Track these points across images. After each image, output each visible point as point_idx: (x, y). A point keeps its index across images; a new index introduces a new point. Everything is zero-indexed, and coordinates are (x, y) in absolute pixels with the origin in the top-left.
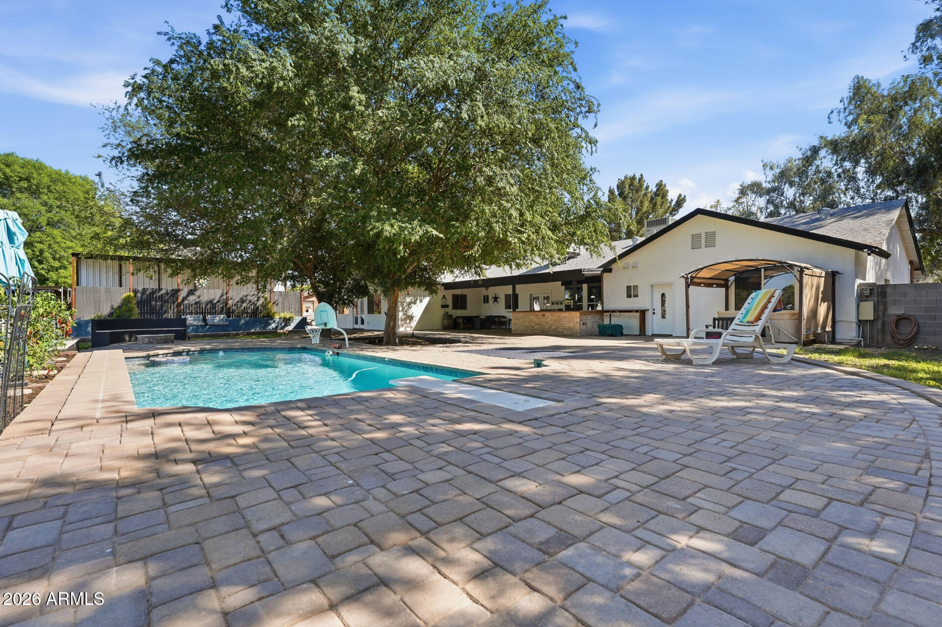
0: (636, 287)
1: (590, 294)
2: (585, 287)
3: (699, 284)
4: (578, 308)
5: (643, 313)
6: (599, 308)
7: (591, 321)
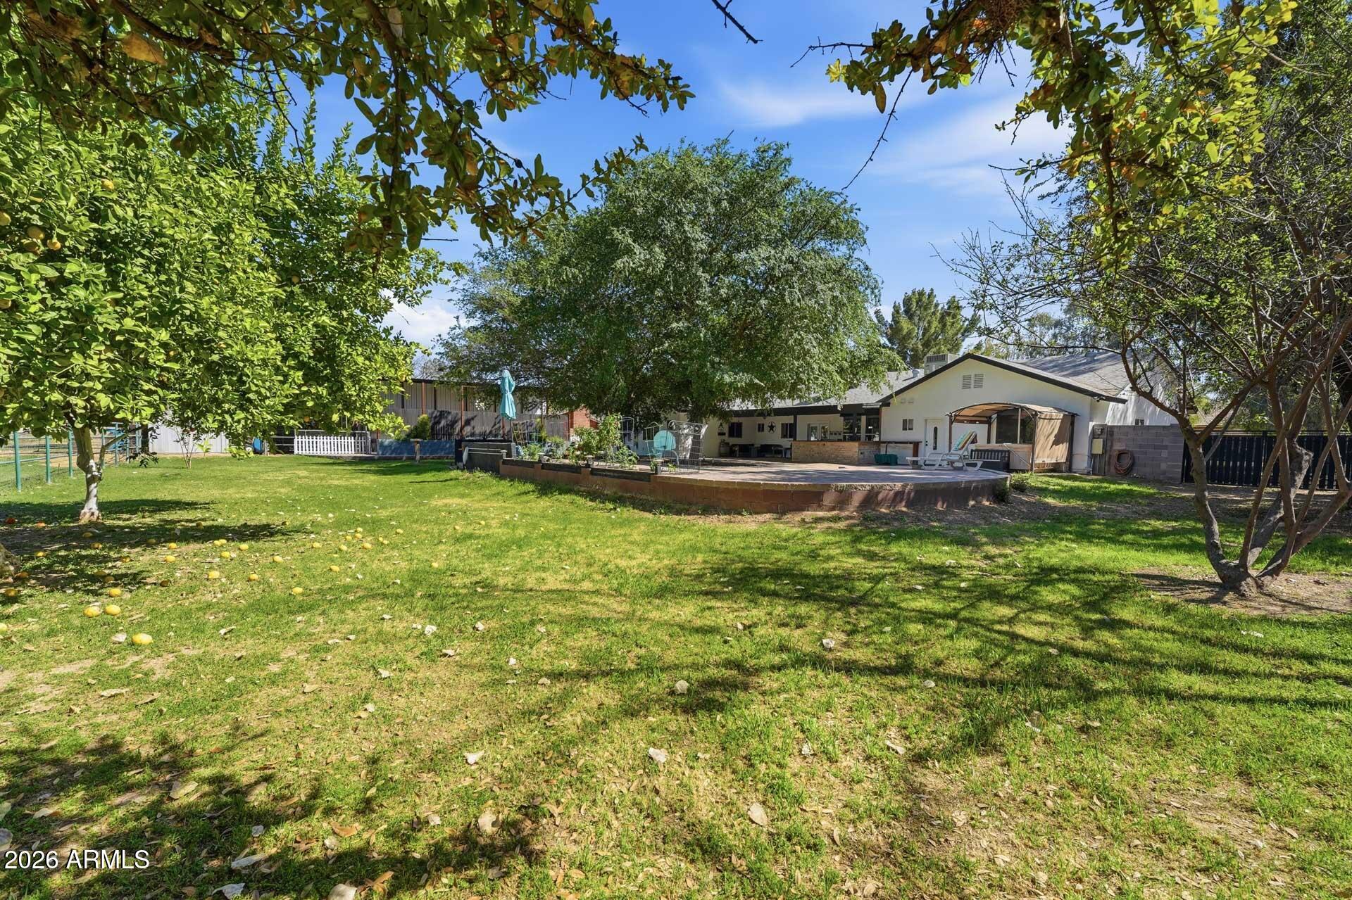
0: (911, 421)
1: (868, 424)
2: (864, 418)
3: (962, 421)
4: (854, 438)
5: (916, 445)
6: (877, 439)
7: (869, 451)
